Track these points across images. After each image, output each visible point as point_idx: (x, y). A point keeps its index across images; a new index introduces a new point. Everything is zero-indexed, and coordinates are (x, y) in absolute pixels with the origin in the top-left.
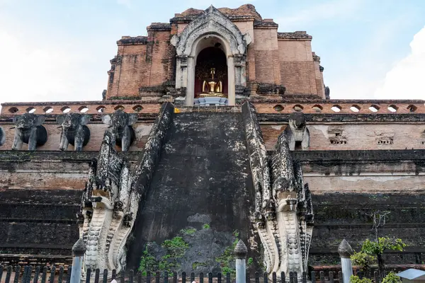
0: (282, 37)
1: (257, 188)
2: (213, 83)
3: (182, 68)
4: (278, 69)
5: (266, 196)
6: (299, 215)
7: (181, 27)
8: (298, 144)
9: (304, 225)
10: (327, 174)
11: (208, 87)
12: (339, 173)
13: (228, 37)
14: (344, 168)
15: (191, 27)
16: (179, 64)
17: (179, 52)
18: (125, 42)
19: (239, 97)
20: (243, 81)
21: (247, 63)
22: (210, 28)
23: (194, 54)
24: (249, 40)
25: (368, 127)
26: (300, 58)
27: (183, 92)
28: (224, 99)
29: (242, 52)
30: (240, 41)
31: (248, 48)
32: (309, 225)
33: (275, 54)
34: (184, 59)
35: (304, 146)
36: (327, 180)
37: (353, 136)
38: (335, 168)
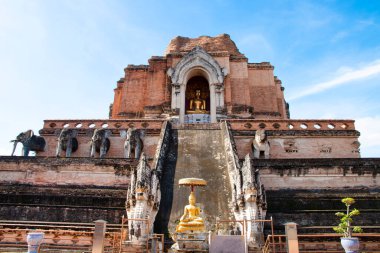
0: (251, 67)
1: (233, 187)
2: (198, 103)
3: (176, 93)
4: (248, 92)
5: (239, 192)
6: (258, 203)
7: (175, 61)
8: (262, 153)
9: (261, 210)
10: (282, 175)
11: (194, 105)
12: (290, 174)
13: (210, 70)
14: (293, 172)
15: (183, 61)
16: (174, 90)
17: (174, 81)
18: (131, 70)
19: (219, 116)
20: (222, 104)
21: (225, 90)
22: (197, 63)
23: (185, 83)
24: (226, 72)
25: (313, 140)
26: (265, 84)
27: (177, 112)
28: (207, 116)
29: (221, 81)
30: (219, 73)
31: (225, 78)
32: (263, 209)
33: (246, 81)
34: (178, 86)
35: (266, 154)
36: (281, 180)
37: (302, 146)
38: (288, 171)
